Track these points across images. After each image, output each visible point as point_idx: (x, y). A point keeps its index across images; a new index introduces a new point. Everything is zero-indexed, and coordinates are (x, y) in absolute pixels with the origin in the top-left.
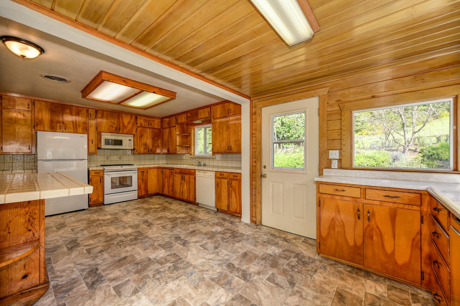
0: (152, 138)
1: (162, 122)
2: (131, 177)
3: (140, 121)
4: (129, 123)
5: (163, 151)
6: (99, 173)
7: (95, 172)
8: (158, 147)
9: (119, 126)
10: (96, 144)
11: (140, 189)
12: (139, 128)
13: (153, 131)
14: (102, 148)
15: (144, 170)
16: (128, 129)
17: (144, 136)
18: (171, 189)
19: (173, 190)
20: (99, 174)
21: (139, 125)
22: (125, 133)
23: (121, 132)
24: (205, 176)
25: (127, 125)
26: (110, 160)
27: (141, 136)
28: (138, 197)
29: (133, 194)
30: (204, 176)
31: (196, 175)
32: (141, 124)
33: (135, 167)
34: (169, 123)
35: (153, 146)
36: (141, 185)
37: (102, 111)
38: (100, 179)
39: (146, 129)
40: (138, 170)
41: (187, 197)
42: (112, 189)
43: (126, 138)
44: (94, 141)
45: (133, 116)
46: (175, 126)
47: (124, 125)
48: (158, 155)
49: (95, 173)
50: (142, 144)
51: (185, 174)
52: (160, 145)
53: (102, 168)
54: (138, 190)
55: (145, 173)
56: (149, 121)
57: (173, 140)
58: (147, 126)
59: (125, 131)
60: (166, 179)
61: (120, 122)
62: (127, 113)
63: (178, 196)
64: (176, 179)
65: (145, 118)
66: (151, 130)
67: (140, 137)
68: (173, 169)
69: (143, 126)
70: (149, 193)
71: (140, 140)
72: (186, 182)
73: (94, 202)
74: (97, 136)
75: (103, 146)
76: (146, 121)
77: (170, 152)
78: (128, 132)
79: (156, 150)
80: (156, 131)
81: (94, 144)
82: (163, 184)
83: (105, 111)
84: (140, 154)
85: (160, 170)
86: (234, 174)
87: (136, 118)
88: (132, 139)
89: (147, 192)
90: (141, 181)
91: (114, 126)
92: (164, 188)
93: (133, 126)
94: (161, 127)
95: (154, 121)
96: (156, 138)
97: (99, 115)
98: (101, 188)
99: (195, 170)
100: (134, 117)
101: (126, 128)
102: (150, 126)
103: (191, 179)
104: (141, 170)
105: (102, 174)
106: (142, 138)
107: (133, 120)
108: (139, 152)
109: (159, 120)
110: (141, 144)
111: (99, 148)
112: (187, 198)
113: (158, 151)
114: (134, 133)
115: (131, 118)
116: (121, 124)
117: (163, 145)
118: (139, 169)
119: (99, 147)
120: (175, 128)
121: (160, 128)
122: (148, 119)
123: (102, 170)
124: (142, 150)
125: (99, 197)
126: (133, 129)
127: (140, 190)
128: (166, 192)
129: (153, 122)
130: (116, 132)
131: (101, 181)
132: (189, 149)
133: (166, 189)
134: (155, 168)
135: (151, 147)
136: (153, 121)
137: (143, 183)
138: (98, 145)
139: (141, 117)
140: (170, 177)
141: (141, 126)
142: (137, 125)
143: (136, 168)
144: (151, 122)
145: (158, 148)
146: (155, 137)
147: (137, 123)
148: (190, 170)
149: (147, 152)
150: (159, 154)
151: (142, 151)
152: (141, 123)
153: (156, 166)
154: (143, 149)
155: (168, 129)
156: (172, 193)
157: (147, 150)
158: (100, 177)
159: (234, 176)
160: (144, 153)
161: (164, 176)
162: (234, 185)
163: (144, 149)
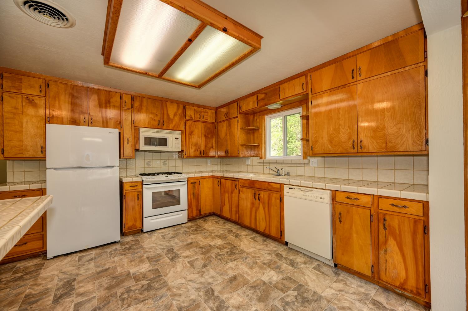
0: (205, 136)
1: (216, 113)
2: (179, 190)
3: (190, 112)
4: (175, 115)
5: (219, 153)
6: (136, 186)
7: (131, 184)
8: (213, 147)
9: (163, 119)
10: (133, 144)
11: (190, 208)
12: (188, 122)
13: (205, 126)
14: (141, 149)
15: (195, 181)
16: (174, 123)
17: (194, 133)
18: (234, 209)
19: (237, 212)
20: (136, 188)
21: (187, 118)
22: (170, 128)
23: (165, 127)
24: (307, 197)
25: (174, 118)
26: (152, 166)
27: (191, 133)
28: (188, 219)
29: (181, 215)
30: (304, 197)
31: (285, 193)
32: (191, 117)
33: (185, 176)
34: (227, 114)
35: (206, 146)
36: (191, 202)
37: (140, 98)
38: (138, 195)
39: (197, 123)
40: (187, 181)
41: (266, 228)
42: (153, 208)
43: (171, 135)
44: (130, 139)
45: (181, 105)
46: (236, 117)
47: (170, 118)
48: (211, 159)
49: (131, 186)
50: (192, 143)
51: (261, 189)
52: (214, 145)
53: (139, 179)
54: (188, 210)
55: (197, 185)
56: (201, 112)
57: (234, 137)
58: (199, 119)
59: (171, 126)
60: (227, 195)
61: (163, 114)
62: (173, 101)
63: (247, 223)
64: (243, 196)
65: (196, 108)
66: (203, 124)
67: (189, 135)
68: (238, 181)
69: (193, 119)
70: (202, 212)
71: (189, 138)
72: (264, 204)
73: (129, 228)
74: (135, 133)
75: (143, 147)
76: (196, 112)
77: (229, 155)
78: (174, 127)
79: (209, 153)
80: (209, 125)
81: (130, 144)
82: (221, 202)
83: (144, 97)
84: (189, 157)
85: (216, 181)
86: (394, 202)
87: (184, 108)
88: (179, 136)
89: (200, 212)
90: (192, 196)
91: (156, 118)
92: (223, 206)
93: (180, 119)
94: (216, 120)
95: (207, 112)
96: (209, 136)
97: (137, 104)
98: (140, 207)
99: (281, 185)
100: (181, 107)
101: (172, 121)
102: (202, 119)
103: (273, 199)
104: (192, 181)
105: (140, 187)
106: (193, 136)
107: (180, 111)
108: (189, 156)
109: (214, 111)
110: (190, 144)
111: (137, 150)
112: (264, 230)
113: (212, 153)
114: (183, 129)
115: (178, 109)
116: (165, 117)
117: (219, 146)
118: (189, 179)
119: (137, 148)
120: (236, 119)
121: (214, 121)
122: (200, 109)
123: (140, 182)
124: (192, 152)
125: (136, 221)
126: (181, 123)
127: (191, 210)
128: (226, 213)
129: (206, 114)
130: (159, 127)
131: (138, 198)
132: (256, 149)
133: (226, 209)
134: (209, 177)
135: (203, 148)
136: (205, 112)
137: (194, 199)
138: (135, 146)
139: (190, 107)
140: (232, 192)
141: (191, 120)
142: (185, 117)
143: (185, 178)
144: (202, 114)
145: (212, 149)
146: (208, 134)
147: (185, 115)
148: (271, 184)
149: (198, 156)
150: (213, 157)
151: (192, 154)
152: (191, 115)
153: (211, 174)
154: (193, 150)
155: (226, 122)
156: (236, 216)
157: (198, 153)
158: (138, 191)
159: (393, 205)
160: (195, 157)
161: (223, 190)
162: (396, 226)
163: (195, 151)
